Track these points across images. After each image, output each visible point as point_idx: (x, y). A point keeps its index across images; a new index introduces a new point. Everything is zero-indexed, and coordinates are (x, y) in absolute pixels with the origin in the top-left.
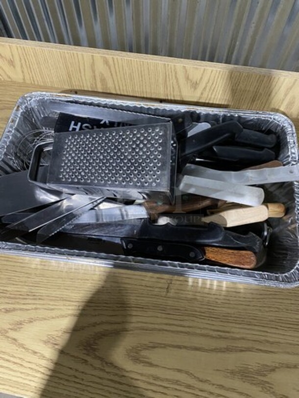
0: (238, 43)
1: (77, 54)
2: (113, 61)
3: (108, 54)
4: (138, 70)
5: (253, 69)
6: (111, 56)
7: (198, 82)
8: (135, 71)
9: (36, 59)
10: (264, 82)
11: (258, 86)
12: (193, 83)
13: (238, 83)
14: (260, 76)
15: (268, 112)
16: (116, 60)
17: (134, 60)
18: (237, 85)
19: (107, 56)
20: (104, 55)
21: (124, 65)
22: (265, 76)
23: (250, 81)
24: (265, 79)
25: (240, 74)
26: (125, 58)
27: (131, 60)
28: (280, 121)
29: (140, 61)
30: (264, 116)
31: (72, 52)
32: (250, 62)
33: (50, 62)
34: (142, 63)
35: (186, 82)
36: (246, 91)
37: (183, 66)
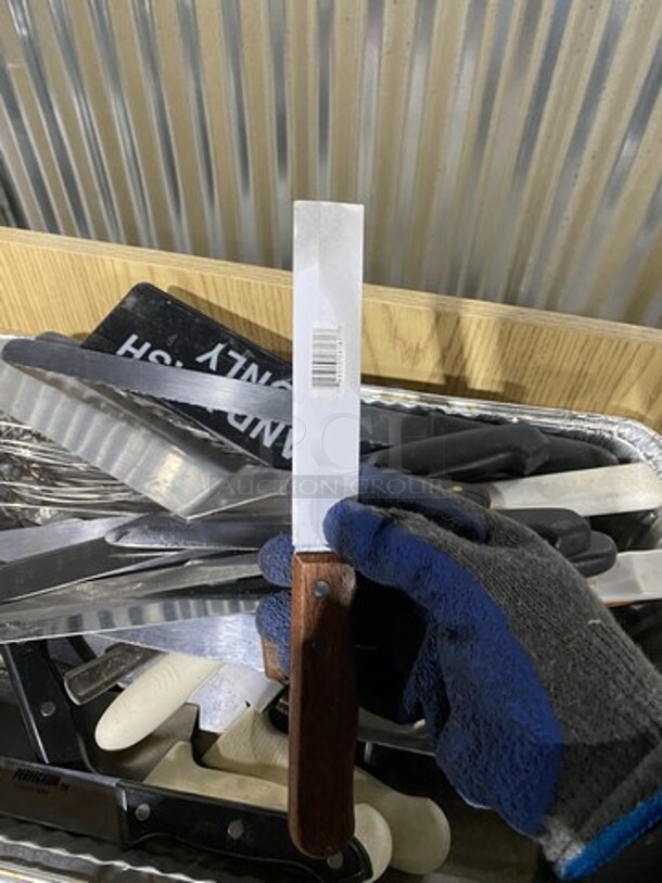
0: (531, 260)
1: (113, 262)
2: (204, 282)
3: (189, 266)
4: (267, 310)
5: (568, 319)
6: (197, 272)
7: (422, 346)
8: (260, 311)
9: (12, 271)
10: (600, 352)
11: (584, 363)
12: (410, 349)
13: (529, 352)
14: (588, 337)
15: (603, 417)
16: (209, 281)
17: (256, 285)
18: (526, 358)
19: (185, 270)
20: (180, 269)
21: (231, 295)
22: (601, 340)
23: (561, 350)
24: (602, 347)
25: (534, 331)
26: (235, 278)
27: (249, 284)
28: (638, 440)
29: (272, 287)
30: (591, 425)
31: (98, 257)
32: (560, 302)
33: (45, 278)
34: (276, 291)
35: (391, 345)
36: (550, 373)
37: (383, 305)
